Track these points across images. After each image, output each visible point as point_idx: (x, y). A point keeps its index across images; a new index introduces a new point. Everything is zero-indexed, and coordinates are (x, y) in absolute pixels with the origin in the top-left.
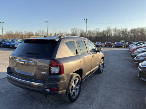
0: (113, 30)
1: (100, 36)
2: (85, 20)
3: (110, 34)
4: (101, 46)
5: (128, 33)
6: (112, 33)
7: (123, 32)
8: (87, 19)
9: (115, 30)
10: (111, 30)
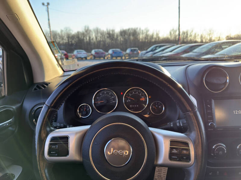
0: (94, 30)
1: (73, 42)
2: (43, 4)
3: (90, 38)
4: (86, 58)
5: (115, 37)
6: (93, 36)
7: (109, 34)
8: (48, 4)
9: (97, 31)
10: (90, 31)
